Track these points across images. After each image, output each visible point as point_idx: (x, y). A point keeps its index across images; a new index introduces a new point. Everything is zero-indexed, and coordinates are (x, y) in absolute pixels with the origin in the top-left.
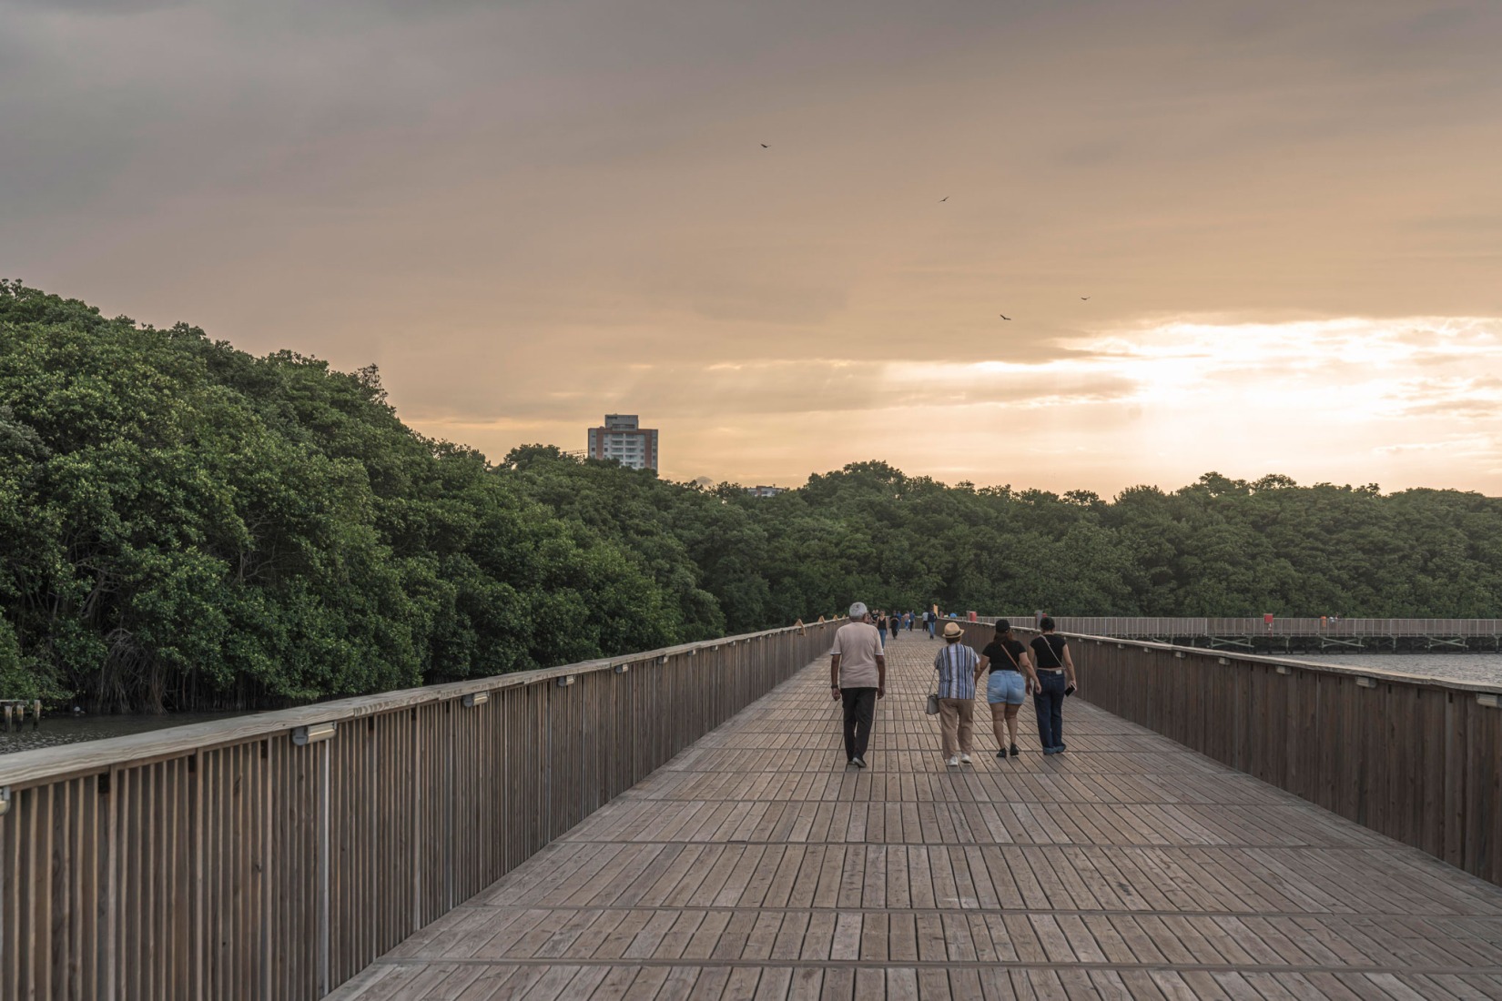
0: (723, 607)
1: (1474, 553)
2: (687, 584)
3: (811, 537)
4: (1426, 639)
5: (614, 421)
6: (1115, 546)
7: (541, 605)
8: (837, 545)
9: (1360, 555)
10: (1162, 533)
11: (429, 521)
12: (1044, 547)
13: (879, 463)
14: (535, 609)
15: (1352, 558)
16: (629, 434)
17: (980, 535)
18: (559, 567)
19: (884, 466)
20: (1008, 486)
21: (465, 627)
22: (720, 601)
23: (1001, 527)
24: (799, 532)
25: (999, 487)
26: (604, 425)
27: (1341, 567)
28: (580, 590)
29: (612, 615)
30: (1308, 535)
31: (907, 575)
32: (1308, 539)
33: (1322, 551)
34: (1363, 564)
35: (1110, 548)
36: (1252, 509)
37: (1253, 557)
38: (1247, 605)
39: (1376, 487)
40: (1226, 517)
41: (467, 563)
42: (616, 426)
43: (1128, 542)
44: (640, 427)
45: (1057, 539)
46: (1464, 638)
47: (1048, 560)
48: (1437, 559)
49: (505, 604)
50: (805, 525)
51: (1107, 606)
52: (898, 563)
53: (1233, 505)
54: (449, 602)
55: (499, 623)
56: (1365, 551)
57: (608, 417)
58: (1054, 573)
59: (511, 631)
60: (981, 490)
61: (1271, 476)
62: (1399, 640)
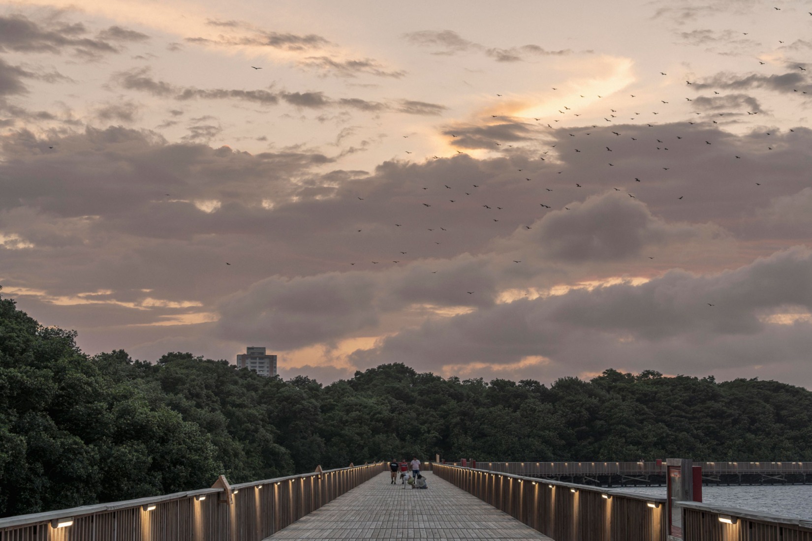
0: (293, 456)
1: (779, 419)
2: (267, 441)
3: (354, 410)
4: (760, 475)
5: (252, 351)
6: (552, 414)
7: (110, 456)
8: (369, 414)
9: (709, 420)
10: (582, 406)
11: (10, 383)
12: (507, 416)
13: (399, 364)
14: (103, 459)
15: (704, 422)
16: (260, 359)
17: (463, 407)
18: (128, 424)
19: (402, 366)
20: (482, 379)
21: (37, 474)
22: (290, 452)
23: (477, 403)
24: (345, 406)
25: (475, 379)
26: (246, 353)
27: (698, 427)
28: (145, 442)
29: (176, 462)
30: (676, 407)
31: (416, 434)
32: (675, 410)
33: (686, 417)
34: (711, 425)
35: (550, 415)
36: (637, 390)
37: (641, 422)
38: (639, 452)
39: (712, 378)
40: (622, 396)
41: (44, 420)
42: (253, 353)
43: (560, 412)
44: (266, 354)
45: (515, 411)
46: (784, 475)
47: (510, 424)
48: (758, 424)
49: (75, 454)
50: (350, 402)
51: (550, 454)
52: (409, 426)
53: (626, 388)
54: (20, 453)
55: (68, 473)
56: (712, 417)
57: (249, 349)
58: (514, 431)
59: (79, 478)
60: (464, 381)
61: (646, 371)
62: (743, 476)
